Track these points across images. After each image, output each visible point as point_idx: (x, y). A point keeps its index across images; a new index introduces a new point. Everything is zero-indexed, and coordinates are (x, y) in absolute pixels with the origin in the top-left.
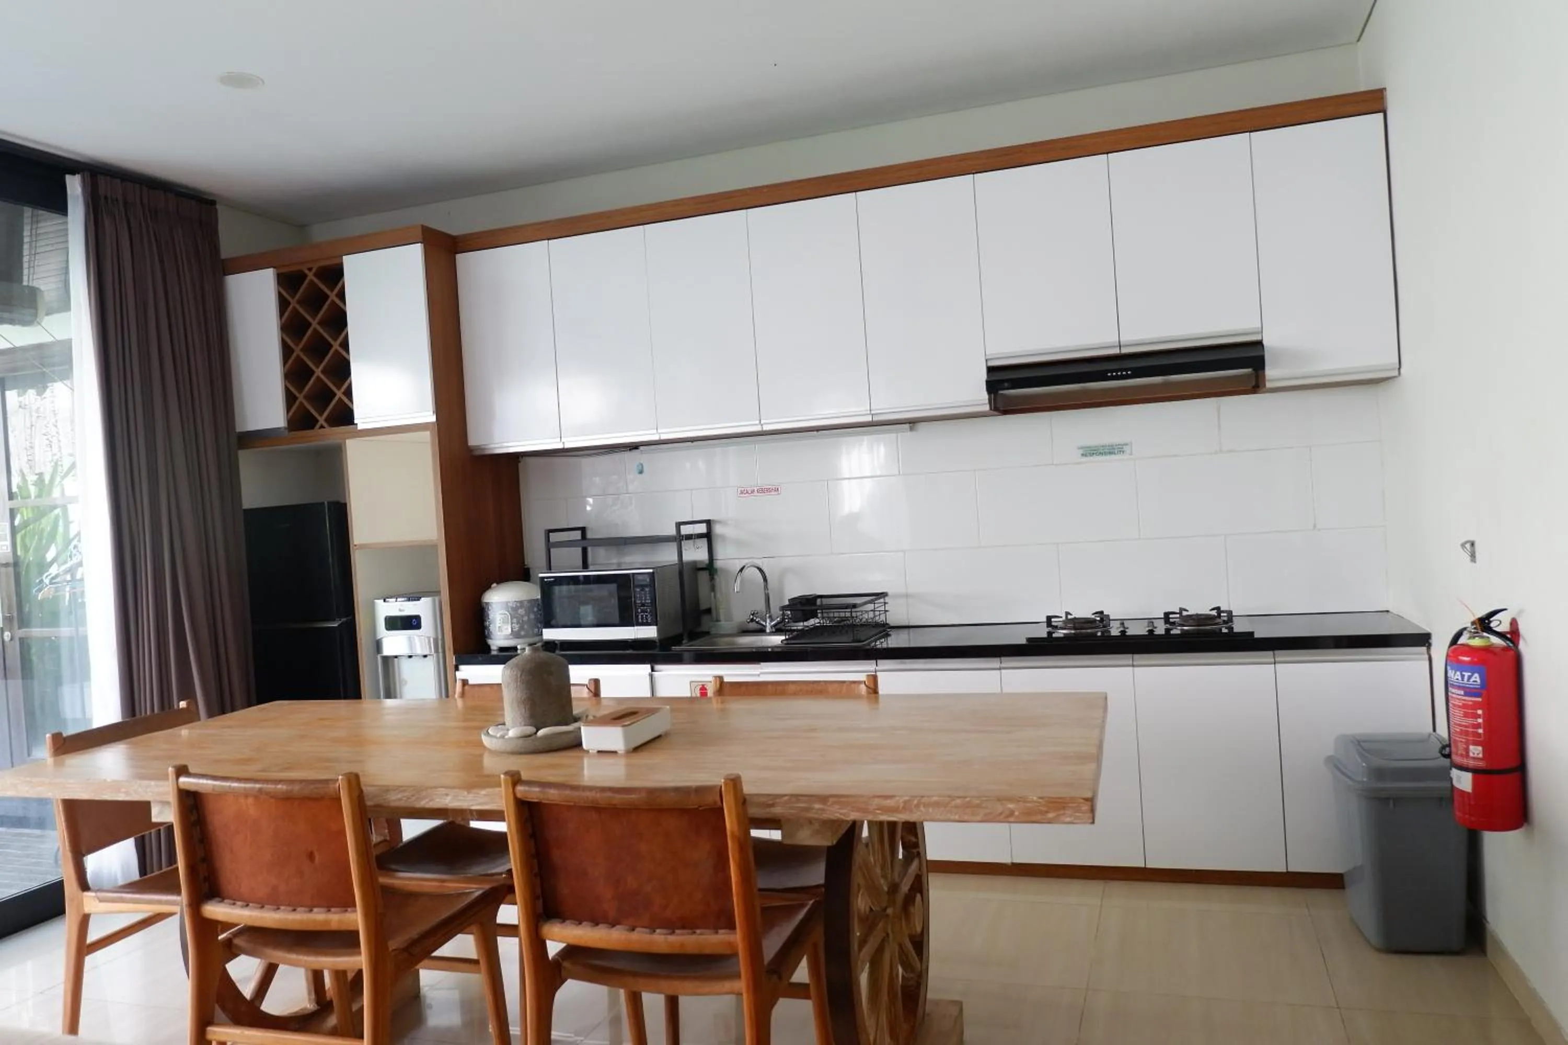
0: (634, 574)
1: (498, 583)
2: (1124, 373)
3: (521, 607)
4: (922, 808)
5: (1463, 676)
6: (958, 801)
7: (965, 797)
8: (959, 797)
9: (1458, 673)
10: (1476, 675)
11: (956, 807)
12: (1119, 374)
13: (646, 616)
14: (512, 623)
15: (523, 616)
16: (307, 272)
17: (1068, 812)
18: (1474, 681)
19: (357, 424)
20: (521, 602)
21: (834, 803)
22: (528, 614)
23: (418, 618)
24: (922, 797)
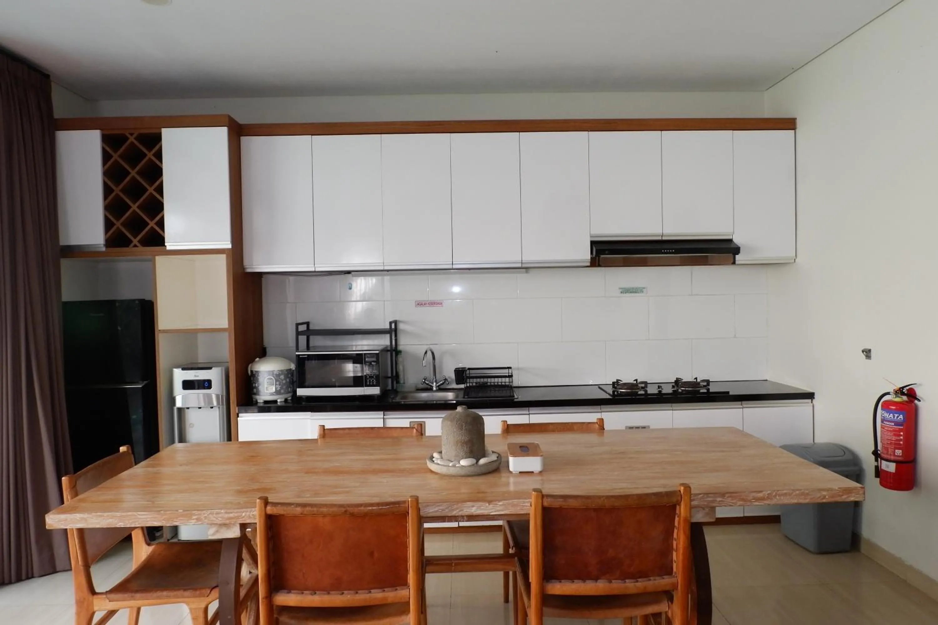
0: (365, 354)
1: (260, 358)
2: (671, 251)
3: (282, 374)
4: (777, 497)
5: (894, 416)
6: (797, 492)
7: (801, 490)
8: (797, 490)
9: (892, 415)
10: (901, 416)
11: (796, 495)
12: (668, 251)
13: (373, 380)
14: (276, 385)
15: (283, 380)
16: (129, 136)
17: (853, 495)
18: (900, 419)
19: (166, 246)
20: (282, 371)
21: (728, 497)
22: (285, 379)
23: (209, 382)
24: (778, 491)
